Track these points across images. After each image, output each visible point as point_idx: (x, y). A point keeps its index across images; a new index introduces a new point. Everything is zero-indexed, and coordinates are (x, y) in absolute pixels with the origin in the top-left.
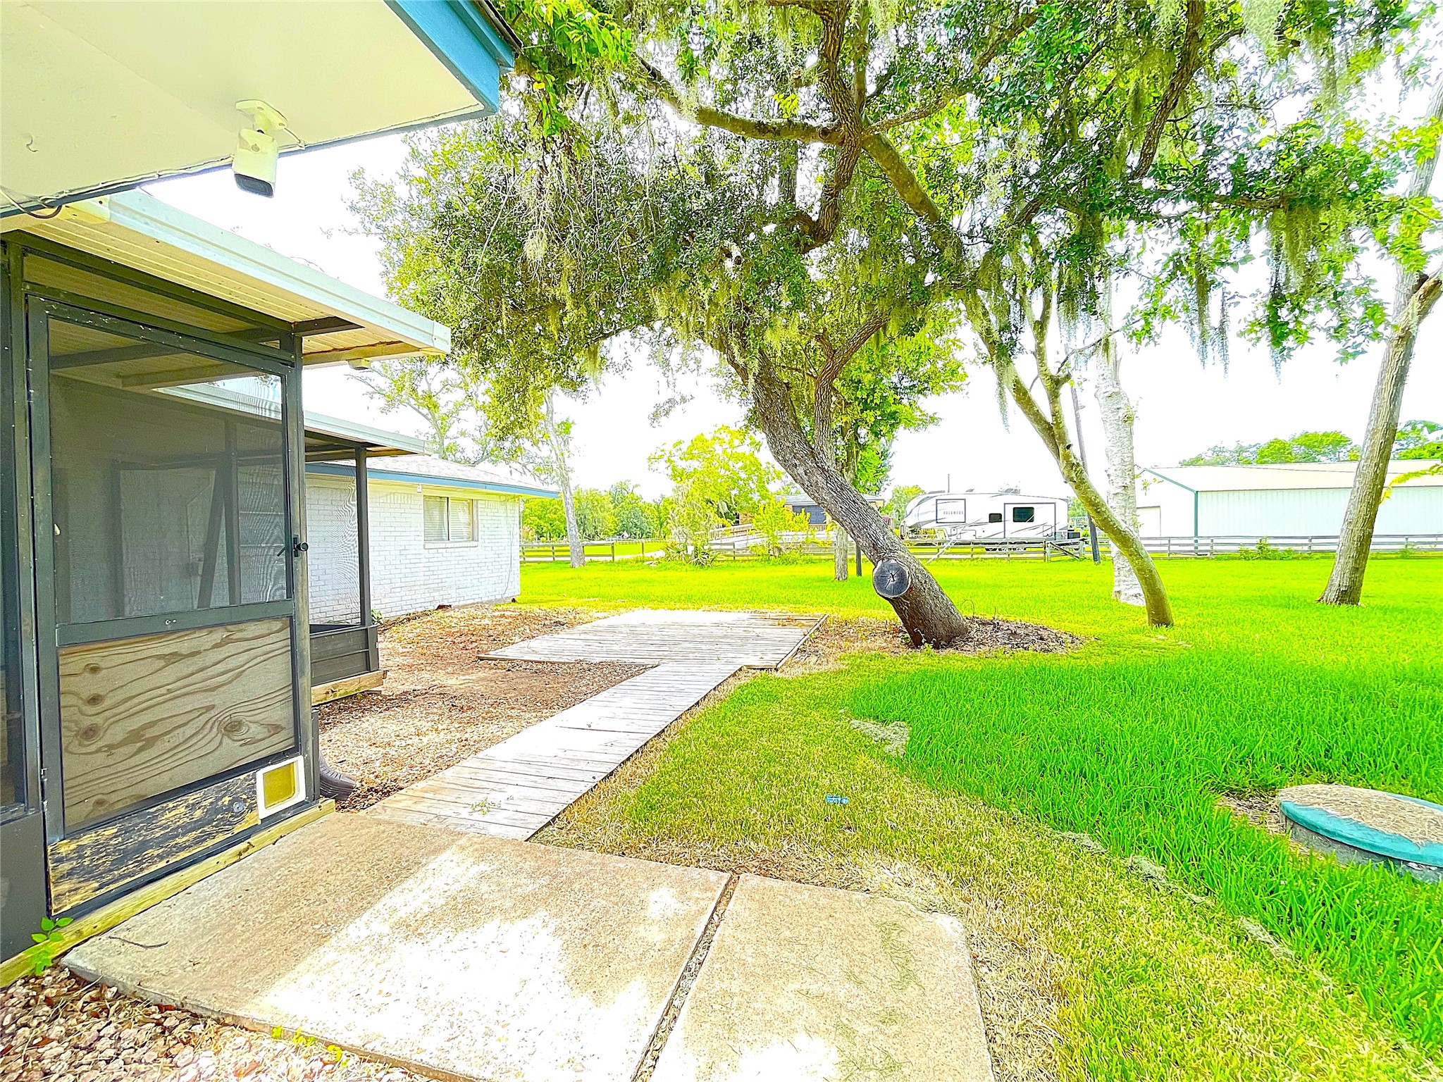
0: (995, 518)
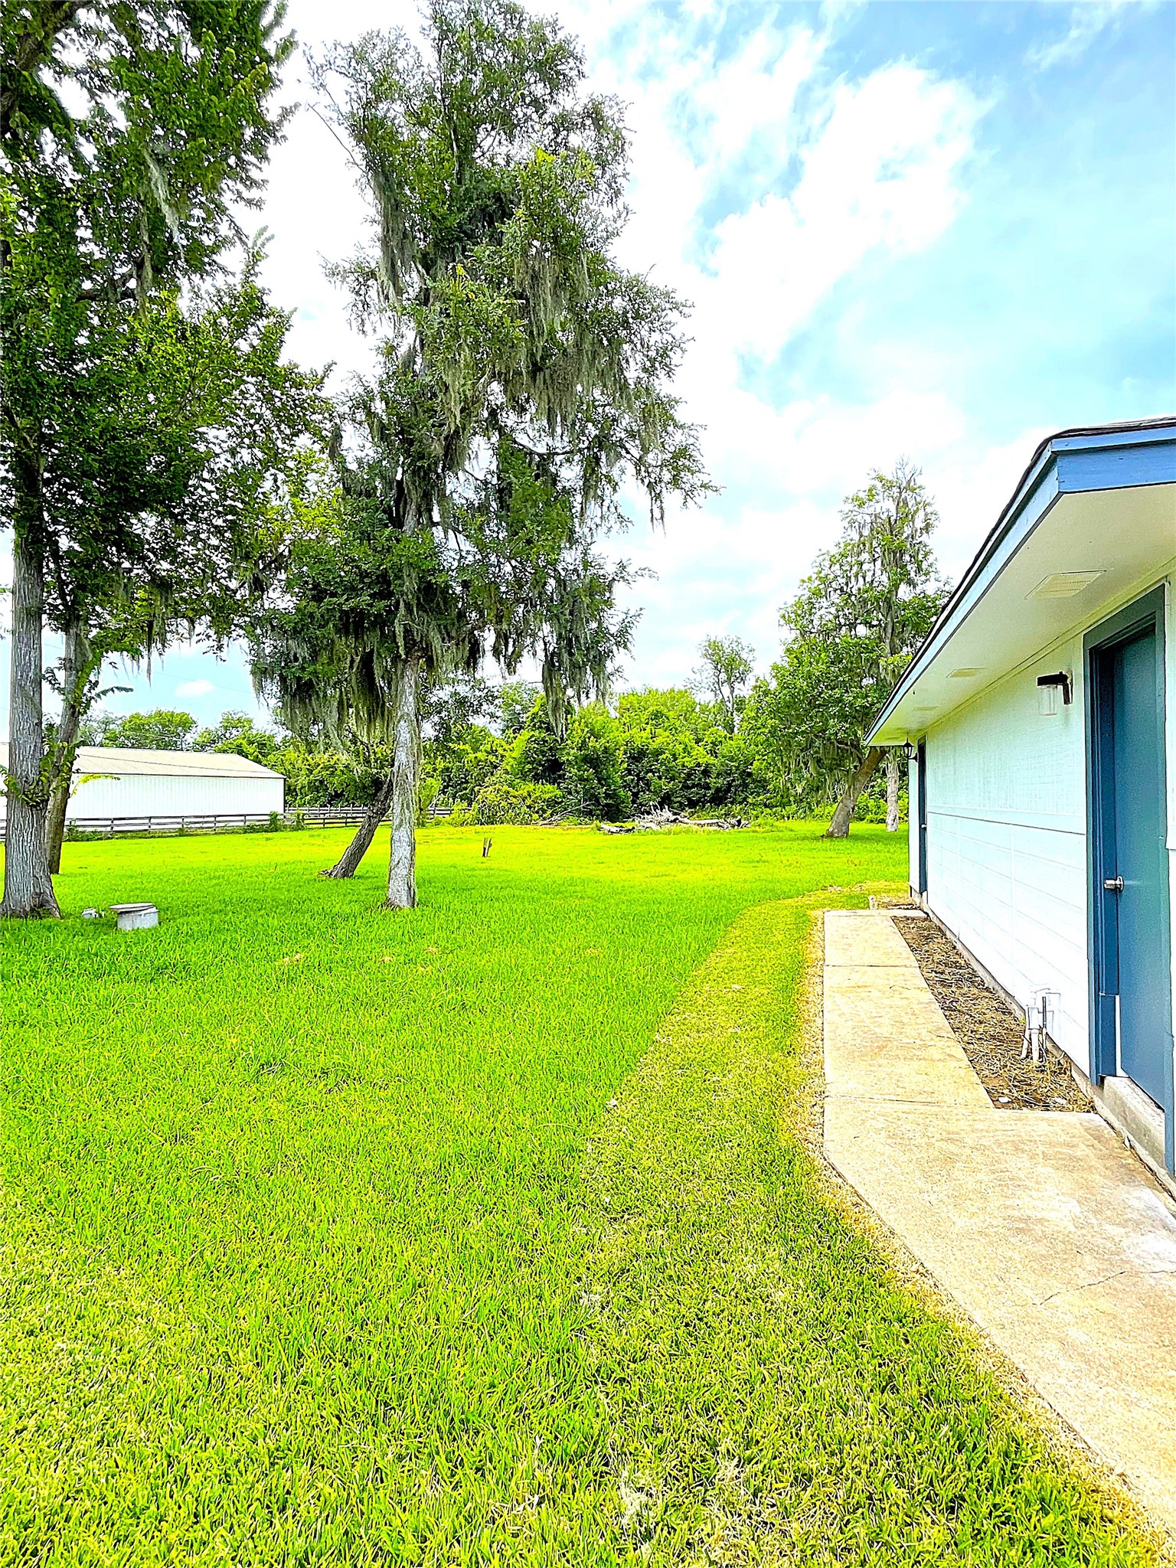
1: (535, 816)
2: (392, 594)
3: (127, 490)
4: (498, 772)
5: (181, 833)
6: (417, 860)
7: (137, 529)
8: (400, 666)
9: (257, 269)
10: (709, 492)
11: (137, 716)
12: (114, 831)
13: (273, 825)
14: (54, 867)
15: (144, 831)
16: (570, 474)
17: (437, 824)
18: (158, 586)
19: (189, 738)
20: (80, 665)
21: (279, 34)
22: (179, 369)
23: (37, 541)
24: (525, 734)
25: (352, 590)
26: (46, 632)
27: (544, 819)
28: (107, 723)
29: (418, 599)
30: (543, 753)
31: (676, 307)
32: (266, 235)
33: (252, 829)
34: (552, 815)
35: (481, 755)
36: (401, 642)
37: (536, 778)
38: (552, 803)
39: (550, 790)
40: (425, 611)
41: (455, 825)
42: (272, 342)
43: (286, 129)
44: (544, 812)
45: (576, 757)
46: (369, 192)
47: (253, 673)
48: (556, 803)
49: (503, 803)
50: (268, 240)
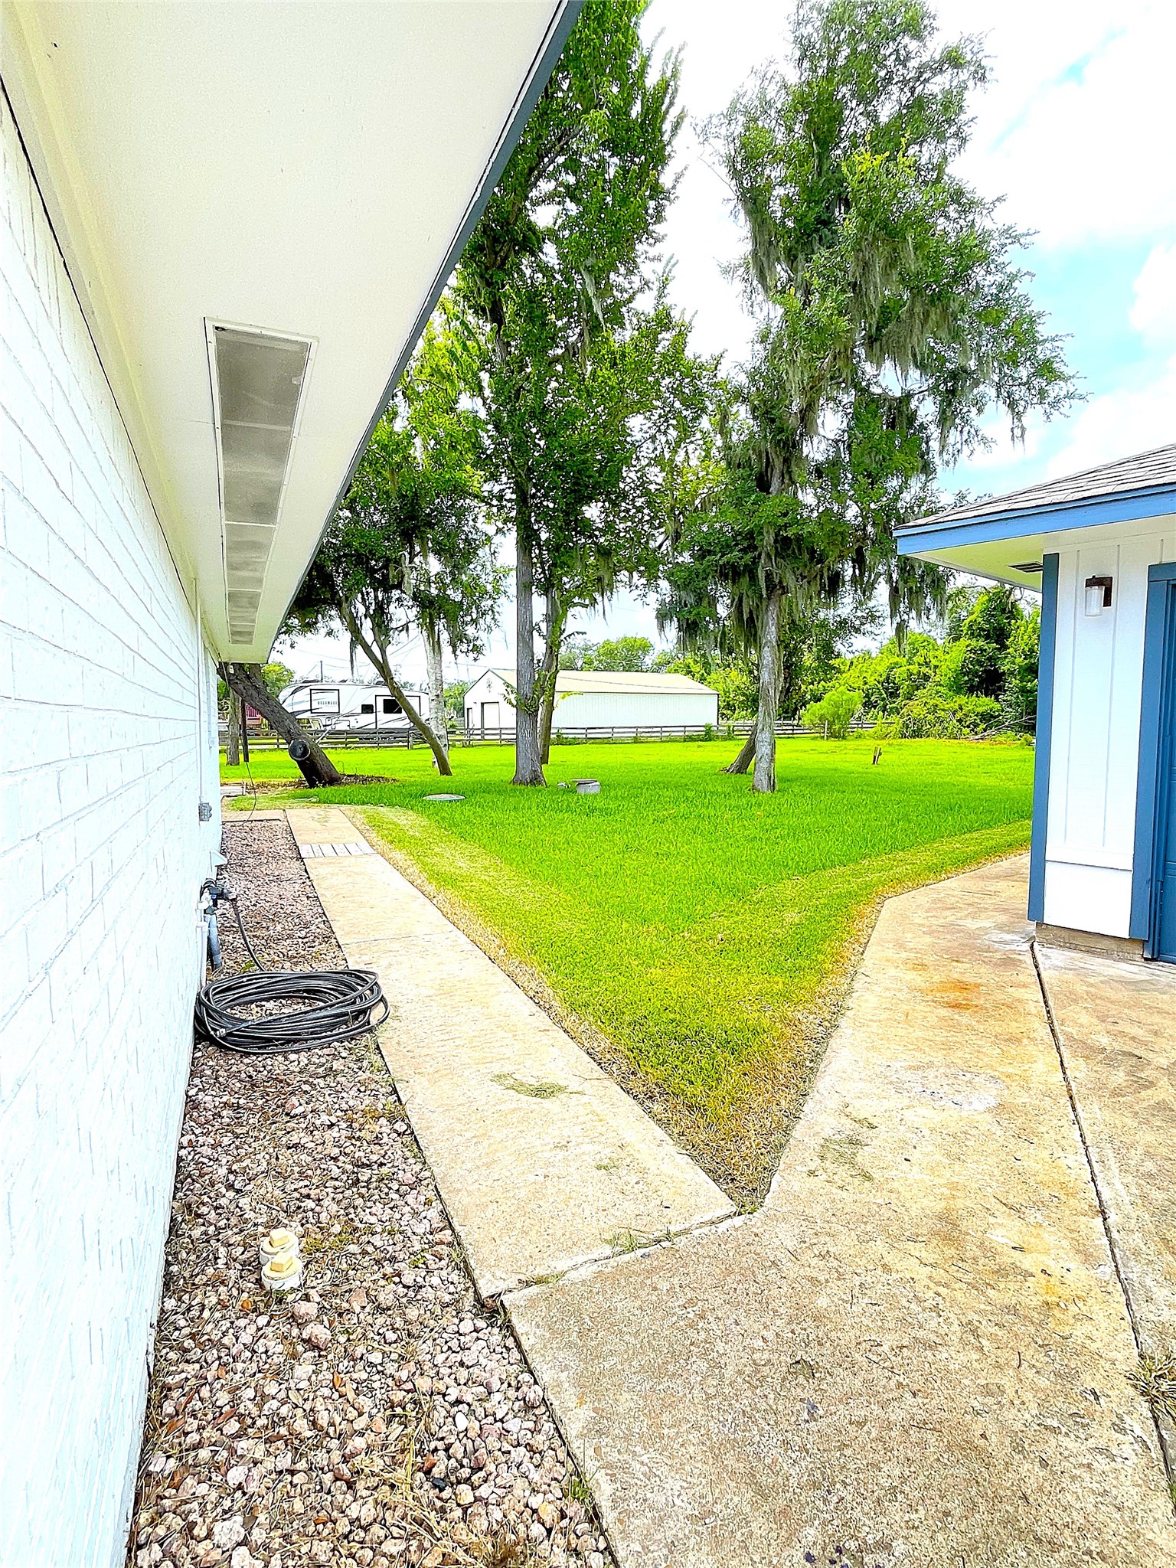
0: (367, 709)
1: (966, 731)
2: (755, 548)
3: (580, 491)
4: (929, 685)
5: (636, 740)
6: (776, 756)
7: (587, 515)
8: (765, 603)
9: (666, 291)
10: (1075, 402)
11: (607, 642)
12: (588, 737)
13: (708, 735)
14: (544, 759)
15: (609, 739)
16: (927, 410)
17: (859, 737)
18: (603, 555)
19: (648, 660)
20: (555, 618)
21: (674, 113)
22: (613, 388)
23: (528, 537)
24: (963, 642)
25: (726, 548)
26: (535, 597)
27: (976, 733)
28: (586, 650)
29: (776, 549)
30: (980, 663)
31: (1016, 239)
32: (673, 262)
33: (690, 739)
34: (985, 730)
35: (914, 669)
36: (763, 584)
37: (971, 690)
38: (988, 718)
39: (985, 703)
40: (783, 558)
41: (878, 738)
42: (679, 345)
43: (678, 191)
44: (977, 725)
45: (1020, 666)
46: (742, 215)
47: (657, 617)
48: (992, 716)
49: (930, 717)
50: (673, 266)
